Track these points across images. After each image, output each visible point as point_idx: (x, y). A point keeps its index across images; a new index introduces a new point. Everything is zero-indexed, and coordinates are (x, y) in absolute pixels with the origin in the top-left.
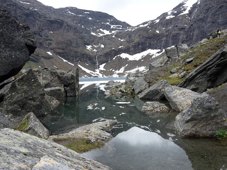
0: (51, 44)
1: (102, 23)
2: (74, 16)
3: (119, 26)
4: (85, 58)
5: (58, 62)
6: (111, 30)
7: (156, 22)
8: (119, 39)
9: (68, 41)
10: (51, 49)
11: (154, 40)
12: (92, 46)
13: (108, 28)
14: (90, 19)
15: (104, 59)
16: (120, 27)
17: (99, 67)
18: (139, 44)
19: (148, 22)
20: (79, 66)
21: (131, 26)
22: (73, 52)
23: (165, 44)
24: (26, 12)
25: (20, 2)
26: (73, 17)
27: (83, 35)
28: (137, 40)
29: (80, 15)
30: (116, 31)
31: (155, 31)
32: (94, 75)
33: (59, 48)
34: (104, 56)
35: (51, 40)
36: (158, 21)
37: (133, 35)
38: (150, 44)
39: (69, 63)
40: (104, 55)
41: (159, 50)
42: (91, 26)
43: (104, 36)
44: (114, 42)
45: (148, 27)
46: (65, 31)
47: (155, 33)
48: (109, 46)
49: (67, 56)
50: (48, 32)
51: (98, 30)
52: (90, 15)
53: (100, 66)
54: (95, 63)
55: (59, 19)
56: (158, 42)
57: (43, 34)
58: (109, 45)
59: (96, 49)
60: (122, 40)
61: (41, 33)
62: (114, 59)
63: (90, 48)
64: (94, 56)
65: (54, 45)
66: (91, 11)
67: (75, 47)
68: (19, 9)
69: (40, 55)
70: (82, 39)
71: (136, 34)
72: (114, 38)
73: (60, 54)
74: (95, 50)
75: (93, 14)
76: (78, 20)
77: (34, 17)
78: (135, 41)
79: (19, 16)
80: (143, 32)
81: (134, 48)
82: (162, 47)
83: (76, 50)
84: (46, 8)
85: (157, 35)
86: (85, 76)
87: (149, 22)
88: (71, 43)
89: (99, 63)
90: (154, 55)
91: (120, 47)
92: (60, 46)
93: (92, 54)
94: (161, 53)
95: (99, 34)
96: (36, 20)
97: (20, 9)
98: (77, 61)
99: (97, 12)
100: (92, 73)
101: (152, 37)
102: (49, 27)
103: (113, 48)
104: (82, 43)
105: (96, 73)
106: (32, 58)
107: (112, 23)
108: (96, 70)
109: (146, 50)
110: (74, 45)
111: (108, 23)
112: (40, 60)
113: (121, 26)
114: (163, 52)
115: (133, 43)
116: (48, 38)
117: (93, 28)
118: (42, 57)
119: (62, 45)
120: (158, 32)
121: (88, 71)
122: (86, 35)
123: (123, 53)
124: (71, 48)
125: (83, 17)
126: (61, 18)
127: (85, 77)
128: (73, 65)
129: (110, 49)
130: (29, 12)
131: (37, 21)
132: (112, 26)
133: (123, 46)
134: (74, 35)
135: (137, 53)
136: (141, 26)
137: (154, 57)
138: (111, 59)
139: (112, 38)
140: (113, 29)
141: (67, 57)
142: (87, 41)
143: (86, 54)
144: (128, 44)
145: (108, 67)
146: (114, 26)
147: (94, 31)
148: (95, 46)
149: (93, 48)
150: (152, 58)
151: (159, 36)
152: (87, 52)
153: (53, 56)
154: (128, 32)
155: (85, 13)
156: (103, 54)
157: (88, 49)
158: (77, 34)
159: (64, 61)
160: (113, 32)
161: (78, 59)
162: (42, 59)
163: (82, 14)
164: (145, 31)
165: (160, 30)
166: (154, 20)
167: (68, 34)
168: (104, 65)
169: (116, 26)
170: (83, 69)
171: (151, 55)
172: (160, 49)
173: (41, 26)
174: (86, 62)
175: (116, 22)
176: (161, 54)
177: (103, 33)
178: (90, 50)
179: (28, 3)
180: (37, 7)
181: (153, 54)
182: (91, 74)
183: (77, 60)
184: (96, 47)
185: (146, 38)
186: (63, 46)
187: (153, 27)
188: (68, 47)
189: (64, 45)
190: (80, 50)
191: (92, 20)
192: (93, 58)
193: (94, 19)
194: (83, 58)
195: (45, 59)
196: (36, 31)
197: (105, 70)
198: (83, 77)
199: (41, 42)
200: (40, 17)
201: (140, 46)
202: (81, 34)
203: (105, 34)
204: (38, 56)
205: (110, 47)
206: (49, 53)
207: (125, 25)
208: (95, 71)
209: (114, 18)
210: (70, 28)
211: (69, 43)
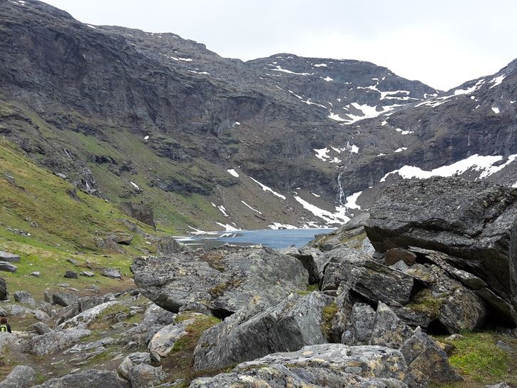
0: (235, 151)
1: (358, 88)
2: (290, 78)
3: (402, 92)
4: (312, 180)
5: (252, 193)
6: (380, 104)
7: (494, 83)
8: (398, 130)
9: (272, 141)
10: (237, 163)
11: (487, 132)
12: (330, 149)
13: (372, 100)
14: (328, 79)
15: (358, 181)
16: (404, 95)
17: (344, 202)
18: (446, 142)
19: (477, 80)
20: (298, 199)
21: (434, 91)
22: (283, 168)
23: (514, 143)
24: (187, 85)
25: (171, 61)
26: (287, 81)
27: (309, 123)
28: (441, 131)
29: (303, 74)
30: (395, 105)
31: (490, 108)
32: (332, 222)
33: (253, 161)
34: (359, 174)
35: (237, 142)
36: (499, 80)
37: (432, 119)
38: (476, 143)
39: (275, 193)
40: (357, 172)
41: (499, 158)
42: (330, 97)
43: (360, 122)
44: (383, 138)
45: (473, 98)
46: (266, 119)
47: (489, 114)
48: (372, 149)
49: (270, 177)
50: (231, 124)
51: (348, 106)
52: (329, 70)
53: (348, 198)
54: (335, 192)
55: (254, 92)
56: (496, 137)
57: (219, 130)
58: (372, 147)
59: (339, 156)
60: (405, 133)
61: (215, 127)
62: (383, 180)
63: (325, 156)
64: (333, 175)
65: (242, 154)
66: (331, 60)
67: (290, 155)
68: (173, 82)
69: (214, 179)
70: (305, 133)
71: (440, 117)
72: (384, 127)
73: (254, 173)
74: (336, 160)
75: (335, 67)
76: (298, 86)
77: (202, 94)
78: (437, 135)
79: (173, 96)
80: (459, 110)
81: (434, 152)
82: (506, 150)
83: (290, 163)
84: (227, 68)
85: (495, 119)
86: (311, 223)
87: (479, 83)
88: (280, 145)
89: (344, 190)
90: (484, 170)
91: (399, 150)
92: (257, 155)
93: (327, 171)
94: (503, 166)
95: (351, 116)
96: (206, 99)
97: (174, 80)
98: (294, 188)
99: (346, 61)
100: (328, 217)
101: (481, 125)
102: (233, 112)
103: (381, 154)
104: (306, 143)
105: (336, 215)
106: (199, 186)
107: (383, 87)
108: (337, 209)
109: (465, 157)
110: (287, 151)
111: (373, 88)
112: (214, 190)
113: (408, 93)
114: (508, 162)
115: (433, 139)
116: (231, 138)
117: (334, 101)
118: (219, 182)
119: (259, 151)
120: (496, 110)
121: (317, 212)
122: (317, 123)
123: (406, 167)
124: (280, 158)
125: (311, 77)
126: (259, 87)
127: (311, 227)
128: (284, 198)
129: (374, 157)
130: (192, 85)
131: (209, 103)
132: (383, 95)
133: (405, 149)
134: (288, 126)
135: (442, 165)
136: (458, 93)
137: (484, 175)
138: (374, 182)
139: (381, 128)
140: (386, 103)
141: (270, 180)
142: (317, 138)
143: (315, 171)
144: (418, 143)
145: (366, 200)
146: (387, 93)
147: (338, 109)
148: (336, 150)
149: (333, 154)
150: (480, 178)
151: (497, 122)
152: (318, 165)
153: (241, 179)
154: (422, 112)
155: (317, 65)
156: (355, 170)
157: (319, 156)
158: (293, 124)
159: (265, 188)
160: (386, 108)
161: (294, 183)
162: (218, 187)
163: (308, 69)
164: (464, 107)
165: (501, 107)
166: (491, 77)
167: (275, 123)
168: (356, 195)
169: (395, 93)
170: (307, 206)
171: (477, 169)
172: (502, 154)
173: (215, 112)
174: (315, 189)
175: (395, 83)
176: (502, 169)
177: (360, 113)
178: (324, 160)
179: (189, 60)
180: (206, 66)
181: (482, 168)
182: (324, 218)
183: (292, 185)
184: (339, 152)
185: (466, 126)
186: (262, 155)
187: (484, 97)
188: (274, 156)
189: (265, 152)
190: (299, 161)
191: (333, 83)
192: (330, 180)
193: (337, 81)
194: (307, 179)
195: (224, 188)
196: (206, 126)
197: (359, 207)
198: (305, 226)
199: (217, 148)
200: (214, 92)
201: (450, 148)
202: (304, 123)
203: (364, 115)
204: (209, 181)
205: (372, 151)
206: (233, 172)
207: (418, 89)
208: (333, 211)
209: (390, 72)
210: (279, 110)
211: (277, 147)
